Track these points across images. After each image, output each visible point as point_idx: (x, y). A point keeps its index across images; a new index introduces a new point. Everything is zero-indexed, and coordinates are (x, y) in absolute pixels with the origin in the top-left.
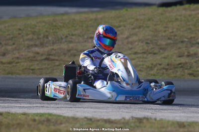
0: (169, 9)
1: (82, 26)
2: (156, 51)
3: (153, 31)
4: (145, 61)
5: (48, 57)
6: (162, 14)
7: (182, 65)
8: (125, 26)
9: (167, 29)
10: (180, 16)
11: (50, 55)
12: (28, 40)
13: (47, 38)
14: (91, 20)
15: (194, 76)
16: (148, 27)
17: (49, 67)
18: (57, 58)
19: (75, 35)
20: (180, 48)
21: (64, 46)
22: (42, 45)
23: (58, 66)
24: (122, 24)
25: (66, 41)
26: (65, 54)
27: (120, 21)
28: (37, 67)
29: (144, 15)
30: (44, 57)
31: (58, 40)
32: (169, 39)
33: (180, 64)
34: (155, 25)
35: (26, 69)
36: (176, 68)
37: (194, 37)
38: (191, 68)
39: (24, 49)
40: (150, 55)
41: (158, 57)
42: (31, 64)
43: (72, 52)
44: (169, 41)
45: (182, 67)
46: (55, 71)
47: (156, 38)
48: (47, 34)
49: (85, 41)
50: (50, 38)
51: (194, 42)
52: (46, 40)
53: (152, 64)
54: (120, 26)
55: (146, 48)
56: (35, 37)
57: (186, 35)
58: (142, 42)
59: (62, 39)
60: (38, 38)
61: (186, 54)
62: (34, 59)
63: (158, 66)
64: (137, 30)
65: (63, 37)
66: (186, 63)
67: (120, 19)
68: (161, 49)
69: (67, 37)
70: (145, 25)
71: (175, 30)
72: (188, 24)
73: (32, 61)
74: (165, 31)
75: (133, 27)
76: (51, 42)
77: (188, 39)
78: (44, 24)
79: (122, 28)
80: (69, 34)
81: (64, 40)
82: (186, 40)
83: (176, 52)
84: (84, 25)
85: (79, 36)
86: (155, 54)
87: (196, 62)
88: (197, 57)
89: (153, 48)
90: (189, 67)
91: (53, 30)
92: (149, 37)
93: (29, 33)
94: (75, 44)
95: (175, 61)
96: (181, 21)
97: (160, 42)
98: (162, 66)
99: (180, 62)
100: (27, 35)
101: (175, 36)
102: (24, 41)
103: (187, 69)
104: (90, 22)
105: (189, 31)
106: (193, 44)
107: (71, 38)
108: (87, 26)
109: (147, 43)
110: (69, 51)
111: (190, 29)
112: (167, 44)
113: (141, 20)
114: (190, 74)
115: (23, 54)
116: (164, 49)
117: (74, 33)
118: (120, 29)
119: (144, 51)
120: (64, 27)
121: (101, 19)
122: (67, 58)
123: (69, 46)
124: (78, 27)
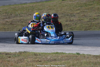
1: (27, 9)
3: (56, 11)
5: (11, 23)
6: (60, 3)
8: (44, 9)
9: (62, 10)
10: (68, 4)
12: (3, 16)
13: (12, 15)
14: (30, 7)
15: (72, 30)
16: (54, 9)
18: (15, 23)
19: (23, 13)
20: (66, 18)
21: (18, 18)
22: (9, 18)
24: (43, 8)
25: (19, 16)
26: (18, 22)
28: (6, 27)
29: (53, 4)
30: (9, 23)
31: (16, 16)
32: (62, 14)
33: (67, 24)
35: (2, 28)
36: (65, 26)
37: (73, 13)
38: (71, 26)
39: (1, 20)
42: (4, 26)
43: (21, 21)
45: (67, 26)
48: (11, 13)
50: (13, 15)
51: (73, 15)
52: (11, 16)
54: (42, 9)
56: (6, 15)
57: (69, 12)
60: (8, 15)
61: (69, 20)
62: (6, 24)
64: (49, 11)
65: (18, 14)
66: (69, 24)
69: (20, 14)
70: (52, 8)
71: (65, 10)
72: (71, 7)
73: (4, 25)
74: (61, 11)
75: (47, 9)
76: (13, 17)
78: (11, 9)
79: (43, 10)
80: (21, 13)
81: (18, 16)
82: (69, 14)
83: (65, 19)
85: (25, 14)
87: (73, 24)
88: (73, 22)
90: (70, 26)
93: (4, 13)
95: (64, 23)
96: (68, 6)
99: (66, 24)
100: (3, 14)
101: (65, 12)
102: (2, 16)
103: (69, 27)
104: (30, 8)
105: (71, 10)
106: (72, 16)
107: (21, 15)
108: (29, 10)
110: (20, 20)
111: (71, 9)
112: (61, 16)
113: (51, 6)
114: (70, 29)
115: (1, 22)
117: (23, 12)
118: (42, 10)
120: (19, 10)
121: (35, 6)
122: (19, 23)
123: (20, 18)
124: (25, 10)
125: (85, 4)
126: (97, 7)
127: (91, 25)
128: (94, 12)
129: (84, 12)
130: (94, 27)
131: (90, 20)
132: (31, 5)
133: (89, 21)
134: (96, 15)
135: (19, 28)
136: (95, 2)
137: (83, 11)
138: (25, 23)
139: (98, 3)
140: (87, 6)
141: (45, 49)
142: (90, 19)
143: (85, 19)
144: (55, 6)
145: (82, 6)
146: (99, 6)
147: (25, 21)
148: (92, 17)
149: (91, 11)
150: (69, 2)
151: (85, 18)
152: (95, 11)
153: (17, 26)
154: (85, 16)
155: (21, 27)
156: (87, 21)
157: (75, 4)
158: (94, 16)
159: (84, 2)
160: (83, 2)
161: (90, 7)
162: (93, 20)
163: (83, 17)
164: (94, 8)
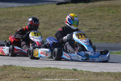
0: (59, 6)
1: (13, 15)
2: (49, 28)
3: (48, 18)
4: (43, 33)
6: (54, 9)
8: (35, 15)
9: (56, 16)
10: (63, 9)
14: (18, 11)
16: (46, 15)
19: (9, 19)
21: (3, 25)
24: (33, 13)
25: (4, 22)
26: (3, 29)
29: (45, 9)
32: (57, 21)
34: (50, 14)
40: (46, 30)
41: (50, 31)
43: (7, 28)
47: (50, 21)
49: (14, 22)
53: (47, 35)
54: (32, 15)
55: (45, 26)
58: (43, 23)
63: (50, 35)
64: (40, 17)
65: (3, 20)
67: (33, 11)
68: (52, 26)
69: (5, 20)
70: (45, 15)
71: (60, 17)
74: (55, 18)
75: (38, 15)
80: (6, 19)
81: (3, 22)
84: (14, 14)
85: (11, 19)
86: (49, 29)
89: (48, 26)
92: (47, 21)
94: (9, 24)
96: (63, 12)
97: (52, 23)
98: (52, 35)
104: (17, 13)
107: (7, 21)
108: (16, 15)
109: (45, 24)
110: (5, 27)
112: (55, 24)
113: (43, 12)
116: (54, 27)
117: (8, 18)
119: (43, 28)
120: (4, 15)
121: (23, 11)
122: (4, 31)
123: (5, 25)
124: (11, 15)
125: (84, 10)
126: (99, 15)
127: (90, 36)
128: (94, 20)
129: (82, 20)
130: (94, 38)
131: (90, 30)
132: (19, 9)
133: (88, 32)
134: (97, 24)
135: (3, 37)
136: (96, 8)
137: (82, 18)
138: (11, 31)
139: (99, 10)
140: (87, 12)
141: (35, 63)
142: (90, 28)
143: (83, 29)
144: (47, 12)
145: (80, 13)
146: (100, 13)
147: (11, 29)
148: (92, 27)
149: (91, 19)
150: (65, 8)
151: (83, 27)
152: (96, 19)
153: (2, 35)
154: (84, 25)
155: (5, 36)
156: (86, 31)
157: (72, 10)
158: (94, 26)
159: (83, 8)
160: (81, 8)
161: (90, 14)
162: (93, 30)
163: (82, 26)
164: (94, 16)
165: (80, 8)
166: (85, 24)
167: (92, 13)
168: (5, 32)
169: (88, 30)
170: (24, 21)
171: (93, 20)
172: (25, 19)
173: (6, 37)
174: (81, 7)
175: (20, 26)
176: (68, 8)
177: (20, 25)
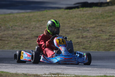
0: (71, 10)
7: (79, 43)
11: (2, 37)
17: (2, 44)
23: (7, 44)
27: (43, 18)
44: (71, 29)
46: (5, 47)
47: (64, 28)
49: (23, 29)
59: (9, 28)
67: (43, 16)
68: (67, 34)
77: (82, 28)
84: (22, 20)
89: (62, 33)
91: (4, 23)
94: (17, 31)
97: (66, 30)
165: (96, 13)
166: (104, 30)
167: (111, 18)
168: (13, 40)
169: (108, 38)
170: (34, 28)
171: (114, 26)
172: (35, 25)
173: (15, 46)
174: (97, 11)
175: (30, 34)
176: (82, 13)
177: (31, 32)
